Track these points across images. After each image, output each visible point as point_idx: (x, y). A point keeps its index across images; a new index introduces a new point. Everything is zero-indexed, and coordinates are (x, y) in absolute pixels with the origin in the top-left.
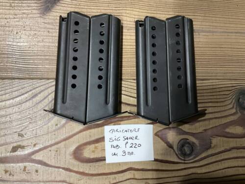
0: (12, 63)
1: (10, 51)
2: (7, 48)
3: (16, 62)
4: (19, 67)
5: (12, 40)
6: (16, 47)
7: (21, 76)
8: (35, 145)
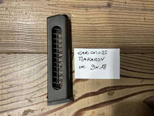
0: (22, 40)
1: (21, 29)
2: (18, 26)
3: (25, 38)
4: (28, 43)
5: (22, 20)
6: (26, 25)
7: (30, 50)
8: (42, 110)
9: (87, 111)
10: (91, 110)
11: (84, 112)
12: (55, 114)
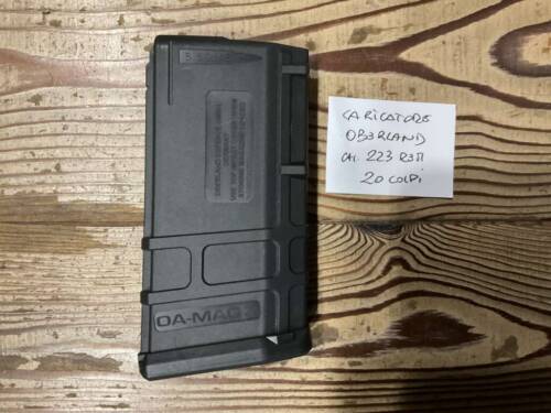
8: (406, 27)
9: (533, 36)
10: (545, 34)
11: (526, 37)
12: (444, 43)
